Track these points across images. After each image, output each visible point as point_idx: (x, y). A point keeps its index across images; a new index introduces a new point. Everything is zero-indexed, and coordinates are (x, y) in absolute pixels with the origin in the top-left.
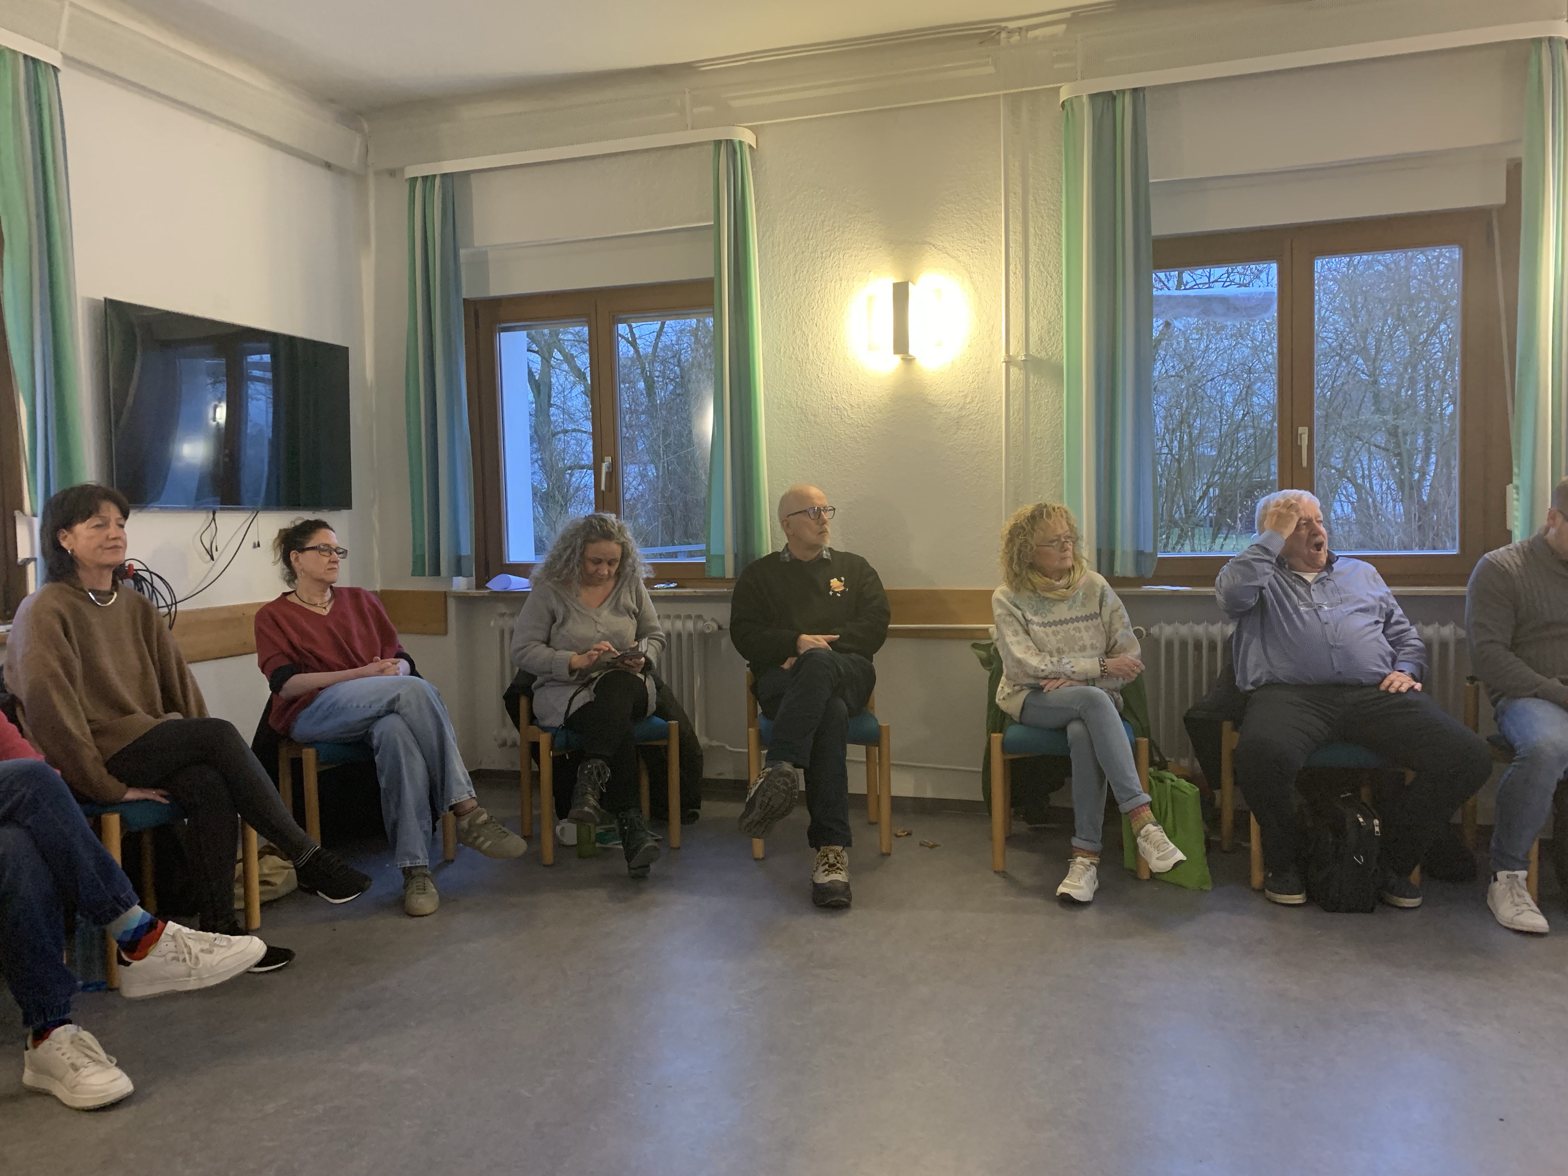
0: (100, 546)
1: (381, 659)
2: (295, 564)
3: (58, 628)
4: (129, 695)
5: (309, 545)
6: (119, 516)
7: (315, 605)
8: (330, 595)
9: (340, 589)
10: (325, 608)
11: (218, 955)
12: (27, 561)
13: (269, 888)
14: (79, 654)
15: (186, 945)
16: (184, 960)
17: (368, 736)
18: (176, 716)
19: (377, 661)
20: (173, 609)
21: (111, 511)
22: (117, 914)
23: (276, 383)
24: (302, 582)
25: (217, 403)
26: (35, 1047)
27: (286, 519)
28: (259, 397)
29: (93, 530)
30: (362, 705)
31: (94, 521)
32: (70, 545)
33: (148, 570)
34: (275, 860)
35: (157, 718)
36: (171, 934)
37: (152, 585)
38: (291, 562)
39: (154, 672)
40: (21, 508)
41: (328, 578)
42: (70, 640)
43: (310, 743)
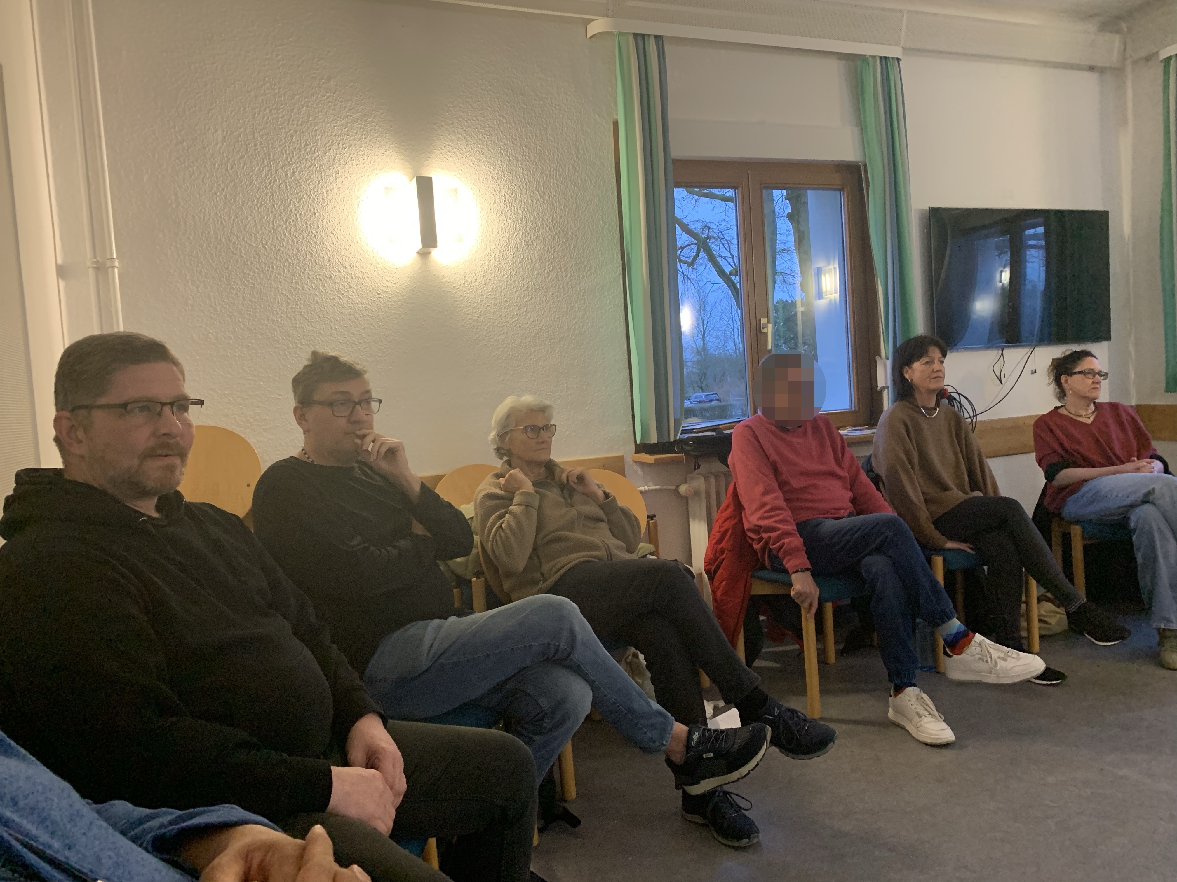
0: (929, 377)
1: (1138, 459)
2: (1065, 386)
3: (903, 431)
4: (947, 477)
5: (1077, 370)
6: (940, 355)
7: (1080, 416)
8: (1093, 408)
9: (1101, 404)
10: (1089, 418)
11: (1009, 664)
12: (883, 388)
13: (1046, 626)
14: (916, 449)
15: (988, 651)
16: (987, 661)
17: (1126, 519)
18: (978, 494)
19: (1134, 461)
20: (974, 420)
21: (935, 353)
22: (943, 622)
23: (1048, 248)
24: (1070, 398)
25: (1002, 269)
26: (895, 696)
27: (1058, 351)
28: (1034, 260)
29: (924, 366)
30: (1120, 495)
31: (925, 360)
32: (910, 376)
33: (957, 393)
34: (1050, 606)
35: (966, 494)
36: (978, 642)
37: (960, 403)
38: (1061, 383)
39: (963, 462)
40: (879, 354)
41: (1094, 395)
42: (910, 439)
43: (1077, 522)
